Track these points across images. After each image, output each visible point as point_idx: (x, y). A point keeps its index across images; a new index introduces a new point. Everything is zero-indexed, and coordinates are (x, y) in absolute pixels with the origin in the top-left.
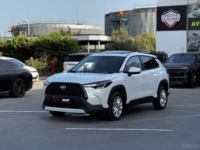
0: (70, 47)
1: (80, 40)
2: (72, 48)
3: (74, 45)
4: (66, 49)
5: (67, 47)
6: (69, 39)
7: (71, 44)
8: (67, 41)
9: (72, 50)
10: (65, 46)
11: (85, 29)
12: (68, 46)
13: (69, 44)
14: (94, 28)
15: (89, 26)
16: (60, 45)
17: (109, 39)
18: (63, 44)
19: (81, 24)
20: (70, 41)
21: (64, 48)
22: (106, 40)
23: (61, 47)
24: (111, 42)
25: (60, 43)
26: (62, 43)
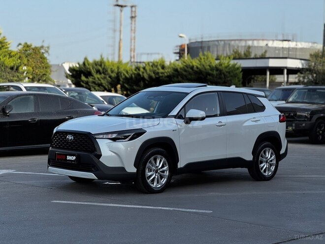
0: (225, 78)
1: (244, 67)
2: (229, 79)
3: (232, 74)
4: (219, 80)
5: (220, 78)
6: (226, 65)
7: (227, 72)
8: (220, 67)
9: (230, 82)
10: (218, 77)
11: (296, 49)
12: (223, 76)
13: (224, 73)
15: (303, 43)
16: (210, 74)
17: (305, 65)
18: (215, 73)
19: (289, 41)
20: (226, 67)
21: (215, 79)
23: (211, 77)
25: (210, 72)
26: (213, 71)
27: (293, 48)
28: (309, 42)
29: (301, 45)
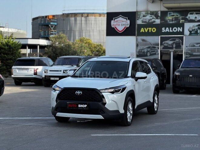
0: (13, 51)
1: (22, 44)
2: (15, 51)
3: (17, 49)
4: (9, 52)
5: (10, 51)
6: (11, 42)
7: (14, 47)
8: (9, 44)
9: (15, 54)
10: (8, 50)
11: (8, 32)
12: (12, 49)
13: (12, 48)
14: (17, 31)
15: (12, 29)
16: (2, 48)
17: (48, 43)
18: (6, 47)
19: (4, 27)
20: (12, 44)
21: (6, 52)
22: (45, 44)
23: (4, 50)
24: (50, 46)
25: (3, 47)
26: (5, 47)
27: (6, 32)
28: (16, 29)
29: (11, 30)
